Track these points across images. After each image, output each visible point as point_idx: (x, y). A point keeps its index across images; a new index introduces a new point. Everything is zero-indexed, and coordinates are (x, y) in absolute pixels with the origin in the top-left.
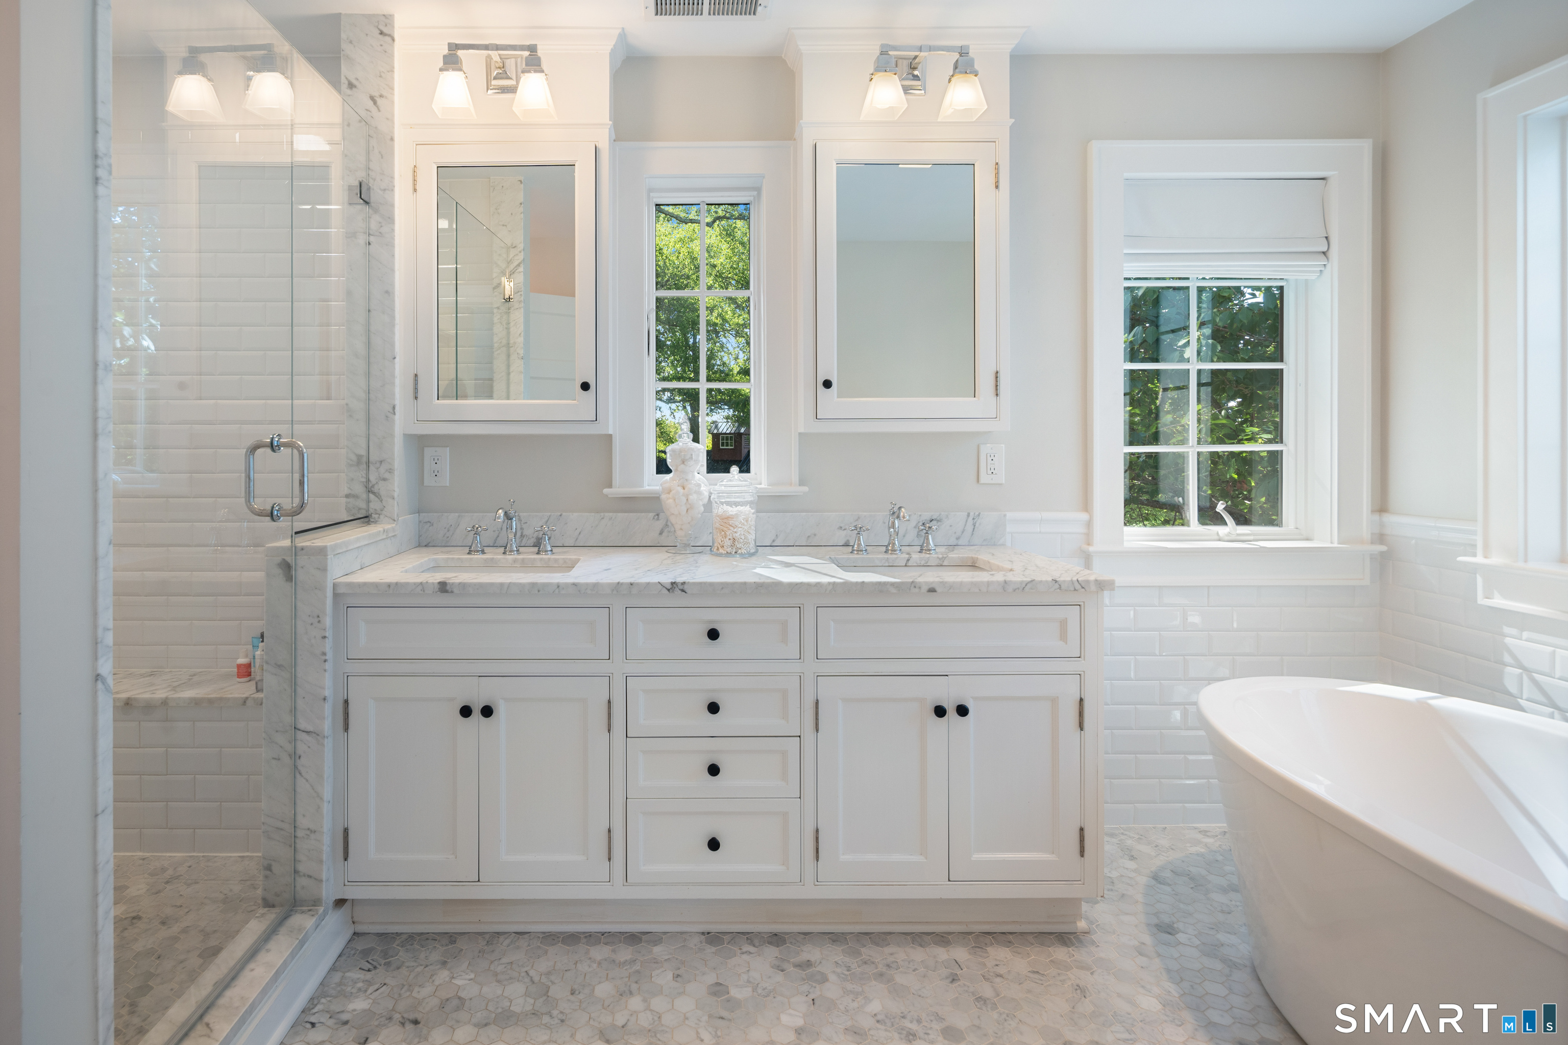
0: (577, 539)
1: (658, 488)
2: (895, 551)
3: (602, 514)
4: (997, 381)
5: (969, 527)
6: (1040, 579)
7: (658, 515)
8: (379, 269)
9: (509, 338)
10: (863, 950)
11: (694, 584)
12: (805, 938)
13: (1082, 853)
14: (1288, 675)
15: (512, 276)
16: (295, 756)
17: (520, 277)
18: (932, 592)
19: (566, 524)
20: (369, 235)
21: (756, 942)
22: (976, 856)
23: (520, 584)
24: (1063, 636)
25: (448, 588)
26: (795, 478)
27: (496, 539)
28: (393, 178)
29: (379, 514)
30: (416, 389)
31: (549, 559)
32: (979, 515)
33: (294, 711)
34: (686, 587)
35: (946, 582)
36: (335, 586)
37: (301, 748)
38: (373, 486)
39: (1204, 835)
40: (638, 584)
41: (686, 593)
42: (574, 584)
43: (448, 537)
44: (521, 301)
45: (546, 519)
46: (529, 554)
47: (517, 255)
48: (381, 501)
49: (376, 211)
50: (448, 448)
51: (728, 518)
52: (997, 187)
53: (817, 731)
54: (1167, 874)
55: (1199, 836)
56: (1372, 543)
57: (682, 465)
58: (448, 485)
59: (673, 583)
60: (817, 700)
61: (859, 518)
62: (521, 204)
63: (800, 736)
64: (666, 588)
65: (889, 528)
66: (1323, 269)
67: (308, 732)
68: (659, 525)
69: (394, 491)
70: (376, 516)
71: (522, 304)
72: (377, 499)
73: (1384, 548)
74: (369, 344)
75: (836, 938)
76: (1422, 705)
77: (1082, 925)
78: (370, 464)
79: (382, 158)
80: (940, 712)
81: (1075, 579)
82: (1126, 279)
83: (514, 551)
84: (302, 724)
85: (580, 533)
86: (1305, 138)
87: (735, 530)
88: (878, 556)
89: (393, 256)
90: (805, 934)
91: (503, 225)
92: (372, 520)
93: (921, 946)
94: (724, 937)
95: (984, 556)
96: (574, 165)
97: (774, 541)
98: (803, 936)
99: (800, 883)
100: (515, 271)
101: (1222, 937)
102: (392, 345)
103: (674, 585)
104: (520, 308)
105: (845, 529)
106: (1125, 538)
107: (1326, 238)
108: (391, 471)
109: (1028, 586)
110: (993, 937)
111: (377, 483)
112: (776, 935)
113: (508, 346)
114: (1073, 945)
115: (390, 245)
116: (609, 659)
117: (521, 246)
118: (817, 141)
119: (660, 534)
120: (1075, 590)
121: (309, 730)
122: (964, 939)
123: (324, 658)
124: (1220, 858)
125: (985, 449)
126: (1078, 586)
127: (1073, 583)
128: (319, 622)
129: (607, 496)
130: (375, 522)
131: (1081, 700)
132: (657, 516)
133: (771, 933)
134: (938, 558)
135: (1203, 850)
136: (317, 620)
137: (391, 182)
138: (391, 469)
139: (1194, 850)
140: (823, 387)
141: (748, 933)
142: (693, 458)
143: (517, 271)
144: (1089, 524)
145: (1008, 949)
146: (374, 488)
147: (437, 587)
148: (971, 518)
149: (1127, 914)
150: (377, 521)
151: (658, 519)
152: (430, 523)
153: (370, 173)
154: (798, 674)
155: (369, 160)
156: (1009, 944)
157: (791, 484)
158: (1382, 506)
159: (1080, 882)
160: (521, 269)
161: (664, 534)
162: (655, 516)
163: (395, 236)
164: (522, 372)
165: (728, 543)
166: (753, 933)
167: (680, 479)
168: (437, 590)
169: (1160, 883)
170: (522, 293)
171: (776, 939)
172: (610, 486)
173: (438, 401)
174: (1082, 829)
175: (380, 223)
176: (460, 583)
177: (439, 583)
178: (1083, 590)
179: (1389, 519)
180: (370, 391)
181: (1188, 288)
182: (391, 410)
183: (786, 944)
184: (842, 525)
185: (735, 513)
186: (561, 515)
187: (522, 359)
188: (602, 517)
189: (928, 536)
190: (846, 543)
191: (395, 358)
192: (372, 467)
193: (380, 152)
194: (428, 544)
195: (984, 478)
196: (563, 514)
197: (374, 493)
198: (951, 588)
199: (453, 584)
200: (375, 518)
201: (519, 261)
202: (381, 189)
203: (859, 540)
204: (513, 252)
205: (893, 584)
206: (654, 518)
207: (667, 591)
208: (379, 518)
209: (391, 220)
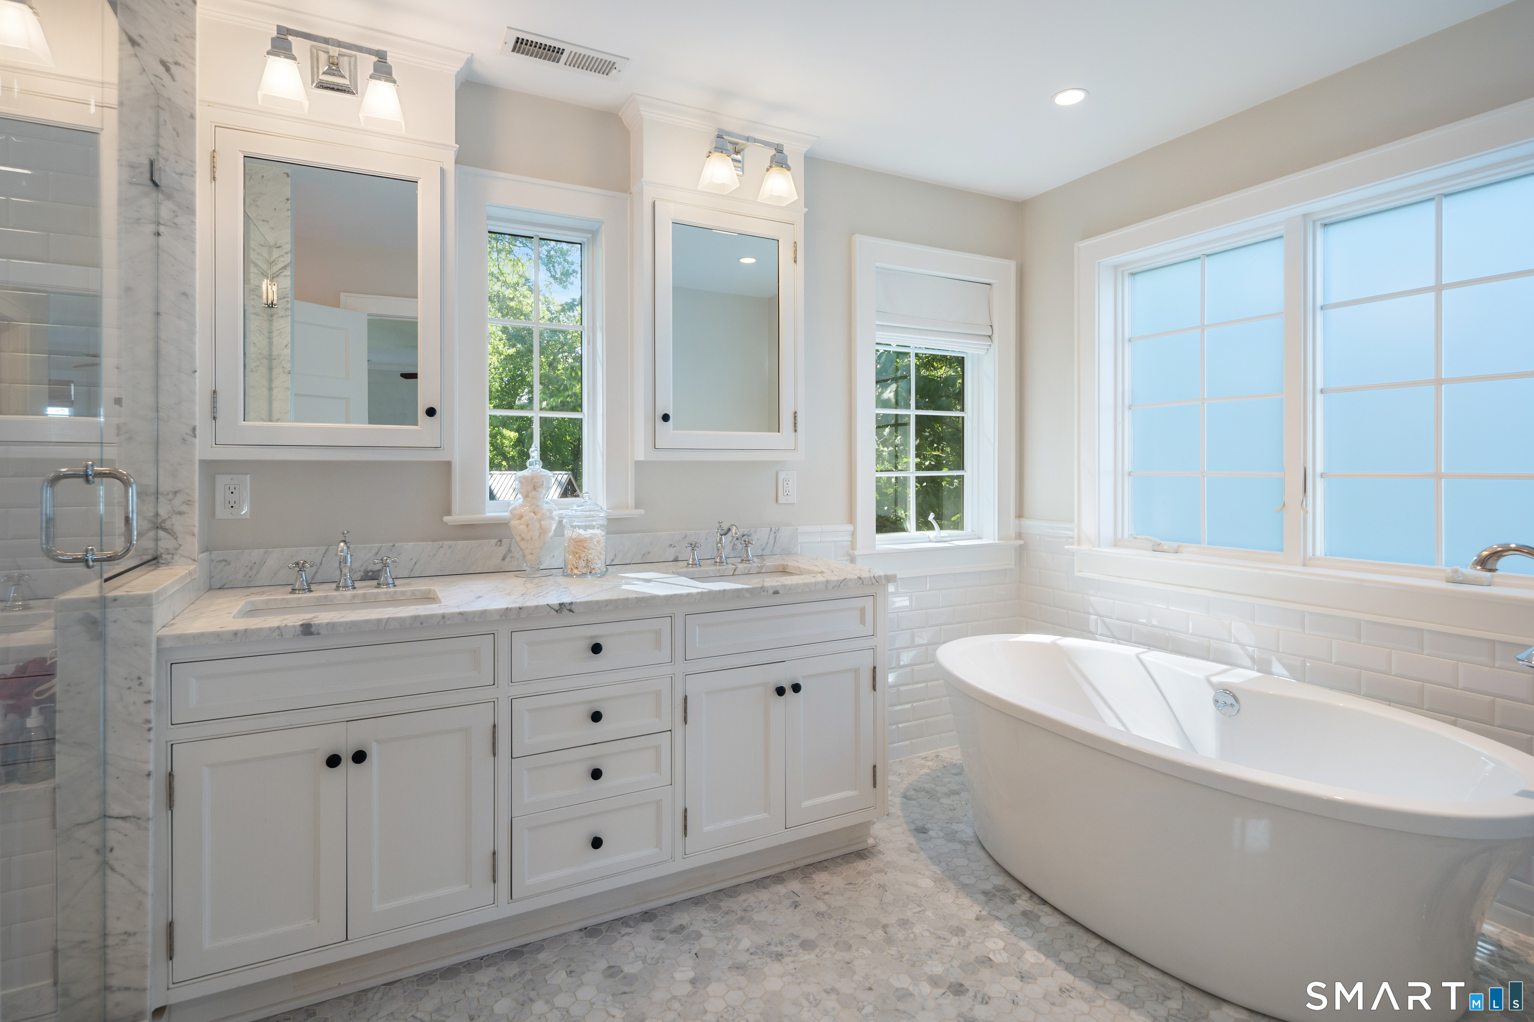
0: (412, 570)
1: (506, 514)
2: (722, 563)
3: (441, 543)
4: (795, 420)
5: (772, 540)
6: (850, 578)
7: (500, 541)
8: (173, 266)
9: (270, 349)
10: (721, 904)
11: (581, 603)
12: (672, 908)
13: (875, 786)
14: (972, 635)
15: (275, 279)
16: (103, 850)
17: (286, 282)
18: (776, 594)
19: (400, 554)
20: (158, 224)
21: (631, 923)
22: (805, 804)
23: (401, 618)
24: (863, 621)
25: (313, 629)
26: (631, 501)
27: (314, 576)
28: (193, 161)
29: (173, 554)
30: (214, 408)
31: (395, 592)
32: (778, 530)
33: (103, 796)
34: (573, 607)
35: (786, 585)
36: (159, 640)
37: (113, 838)
38: (164, 521)
39: (926, 760)
40: (527, 608)
41: (573, 612)
42: (461, 614)
43: (251, 577)
44: (288, 308)
45: (377, 550)
46: (366, 589)
47: (282, 256)
48: (176, 538)
49: (169, 197)
50: (248, 476)
51: (581, 541)
52: (795, 262)
53: (686, 723)
54: (911, 793)
55: (923, 762)
56: (1016, 539)
57: (534, 492)
58: (248, 517)
59: (561, 605)
60: (686, 696)
61: (686, 536)
62: (288, 200)
63: (670, 731)
64: (555, 610)
65: (718, 543)
66: (989, 348)
67: (124, 818)
68: (503, 550)
69: (195, 526)
70: (169, 557)
71: (289, 313)
72: (168, 536)
73: (1021, 542)
74: (157, 353)
75: (697, 901)
76: (1054, 644)
77: (871, 841)
78: (159, 496)
79: (178, 136)
80: (780, 691)
81: (872, 576)
82: (877, 344)
83: (348, 586)
84: (116, 809)
85: (415, 564)
86: (980, 254)
87: (590, 552)
88: (710, 569)
89: (194, 252)
90: (671, 905)
91: (264, 221)
92: (161, 561)
93: (764, 888)
94: (602, 928)
95: (791, 563)
96: (417, 182)
97: (613, 560)
98: (670, 907)
99: (672, 860)
100: (279, 274)
101: (955, 827)
102: (192, 356)
103: (562, 606)
104: (286, 316)
105: (674, 547)
106: (877, 543)
107: (991, 326)
108: (189, 503)
109: (843, 583)
110: (813, 867)
111: (169, 517)
112: (646, 913)
113: (270, 358)
114: (868, 857)
115: (189, 239)
116: (494, 684)
117: (288, 247)
118: (655, 199)
119: (502, 560)
120: (872, 584)
121: (125, 815)
122: (794, 874)
123: (148, 726)
124: (939, 774)
125: (782, 476)
126: (874, 581)
127: (871, 579)
128: (140, 684)
129: (446, 524)
130: (167, 564)
131: (875, 668)
132: (499, 543)
133: (642, 912)
134: (758, 566)
135: (928, 771)
136: (138, 682)
137: (190, 166)
138: (189, 501)
139: (923, 772)
140: (662, 421)
141: (622, 918)
142: (544, 484)
143: (282, 274)
144: (853, 534)
145: (826, 873)
146: (164, 523)
147: (299, 630)
148: (772, 533)
149: (895, 826)
150: (169, 563)
151: (501, 545)
152: (226, 561)
153: (160, 151)
154: (669, 676)
155: (158, 135)
156: (826, 869)
157: (627, 508)
158: (1020, 515)
159: (873, 808)
160: (288, 272)
161: (506, 560)
162: (497, 542)
163: (196, 230)
164: (288, 388)
165: (582, 564)
166: (625, 917)
167: (531, 505)
168: (300, 633)
169: (909, 800)
170: (289, 299)
171: (648, 916)
172: (449, 512)
173: (244, 422)
174: (875, 767)
175: (174, 212)
176: (328, 624)
177: (302, 625)
178: (877, 583)
179: (1026, 522)
180: (160, 409)
181: (909, 353)
182: (190, 432)
183: (657, 917)
184: (671, 543)
185: (589, 536)
186: (393, 546)
187: (289, 373)
188: (440, 546)
189: (747, 549)
190: (675, 559)
191: (195, 372)
192: (161, 499)
193: (174, 129)
194: (223, 586)
195: (782, 499)
196: (397, 544)
197: (165, 530)
198: (790, 589)
199: (319, 625)
200: (166, 559)
201: (285, 263)
202: (175, 172)
203: (694, 554)
204: (276, 253)
205: (747, 590)
206: (496, 544)
207: (555, 612)
208: (172, 558)
209: (190, 210)
